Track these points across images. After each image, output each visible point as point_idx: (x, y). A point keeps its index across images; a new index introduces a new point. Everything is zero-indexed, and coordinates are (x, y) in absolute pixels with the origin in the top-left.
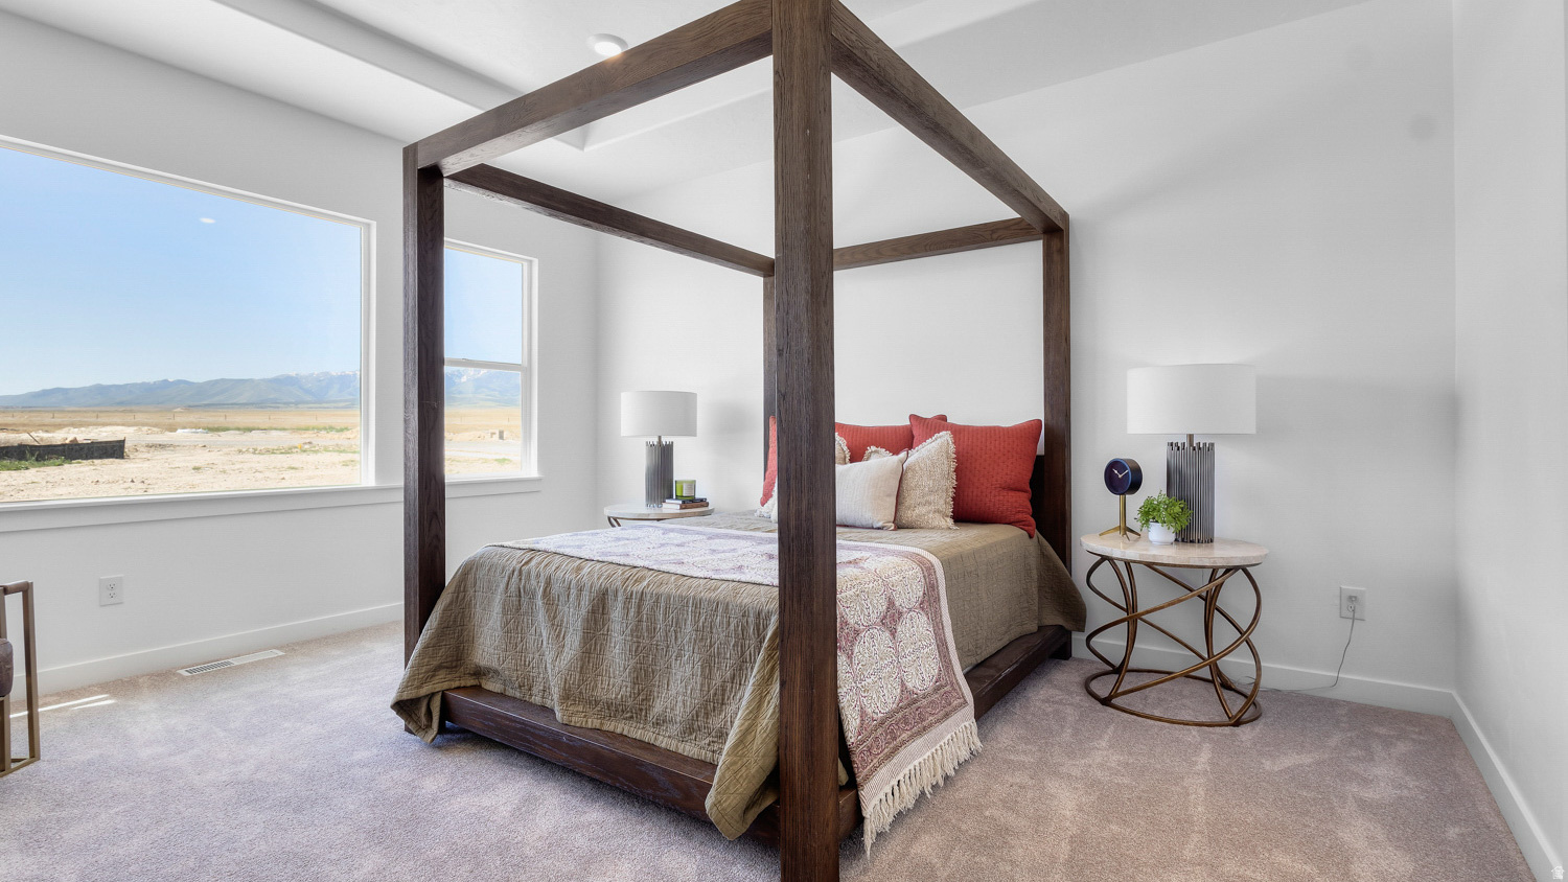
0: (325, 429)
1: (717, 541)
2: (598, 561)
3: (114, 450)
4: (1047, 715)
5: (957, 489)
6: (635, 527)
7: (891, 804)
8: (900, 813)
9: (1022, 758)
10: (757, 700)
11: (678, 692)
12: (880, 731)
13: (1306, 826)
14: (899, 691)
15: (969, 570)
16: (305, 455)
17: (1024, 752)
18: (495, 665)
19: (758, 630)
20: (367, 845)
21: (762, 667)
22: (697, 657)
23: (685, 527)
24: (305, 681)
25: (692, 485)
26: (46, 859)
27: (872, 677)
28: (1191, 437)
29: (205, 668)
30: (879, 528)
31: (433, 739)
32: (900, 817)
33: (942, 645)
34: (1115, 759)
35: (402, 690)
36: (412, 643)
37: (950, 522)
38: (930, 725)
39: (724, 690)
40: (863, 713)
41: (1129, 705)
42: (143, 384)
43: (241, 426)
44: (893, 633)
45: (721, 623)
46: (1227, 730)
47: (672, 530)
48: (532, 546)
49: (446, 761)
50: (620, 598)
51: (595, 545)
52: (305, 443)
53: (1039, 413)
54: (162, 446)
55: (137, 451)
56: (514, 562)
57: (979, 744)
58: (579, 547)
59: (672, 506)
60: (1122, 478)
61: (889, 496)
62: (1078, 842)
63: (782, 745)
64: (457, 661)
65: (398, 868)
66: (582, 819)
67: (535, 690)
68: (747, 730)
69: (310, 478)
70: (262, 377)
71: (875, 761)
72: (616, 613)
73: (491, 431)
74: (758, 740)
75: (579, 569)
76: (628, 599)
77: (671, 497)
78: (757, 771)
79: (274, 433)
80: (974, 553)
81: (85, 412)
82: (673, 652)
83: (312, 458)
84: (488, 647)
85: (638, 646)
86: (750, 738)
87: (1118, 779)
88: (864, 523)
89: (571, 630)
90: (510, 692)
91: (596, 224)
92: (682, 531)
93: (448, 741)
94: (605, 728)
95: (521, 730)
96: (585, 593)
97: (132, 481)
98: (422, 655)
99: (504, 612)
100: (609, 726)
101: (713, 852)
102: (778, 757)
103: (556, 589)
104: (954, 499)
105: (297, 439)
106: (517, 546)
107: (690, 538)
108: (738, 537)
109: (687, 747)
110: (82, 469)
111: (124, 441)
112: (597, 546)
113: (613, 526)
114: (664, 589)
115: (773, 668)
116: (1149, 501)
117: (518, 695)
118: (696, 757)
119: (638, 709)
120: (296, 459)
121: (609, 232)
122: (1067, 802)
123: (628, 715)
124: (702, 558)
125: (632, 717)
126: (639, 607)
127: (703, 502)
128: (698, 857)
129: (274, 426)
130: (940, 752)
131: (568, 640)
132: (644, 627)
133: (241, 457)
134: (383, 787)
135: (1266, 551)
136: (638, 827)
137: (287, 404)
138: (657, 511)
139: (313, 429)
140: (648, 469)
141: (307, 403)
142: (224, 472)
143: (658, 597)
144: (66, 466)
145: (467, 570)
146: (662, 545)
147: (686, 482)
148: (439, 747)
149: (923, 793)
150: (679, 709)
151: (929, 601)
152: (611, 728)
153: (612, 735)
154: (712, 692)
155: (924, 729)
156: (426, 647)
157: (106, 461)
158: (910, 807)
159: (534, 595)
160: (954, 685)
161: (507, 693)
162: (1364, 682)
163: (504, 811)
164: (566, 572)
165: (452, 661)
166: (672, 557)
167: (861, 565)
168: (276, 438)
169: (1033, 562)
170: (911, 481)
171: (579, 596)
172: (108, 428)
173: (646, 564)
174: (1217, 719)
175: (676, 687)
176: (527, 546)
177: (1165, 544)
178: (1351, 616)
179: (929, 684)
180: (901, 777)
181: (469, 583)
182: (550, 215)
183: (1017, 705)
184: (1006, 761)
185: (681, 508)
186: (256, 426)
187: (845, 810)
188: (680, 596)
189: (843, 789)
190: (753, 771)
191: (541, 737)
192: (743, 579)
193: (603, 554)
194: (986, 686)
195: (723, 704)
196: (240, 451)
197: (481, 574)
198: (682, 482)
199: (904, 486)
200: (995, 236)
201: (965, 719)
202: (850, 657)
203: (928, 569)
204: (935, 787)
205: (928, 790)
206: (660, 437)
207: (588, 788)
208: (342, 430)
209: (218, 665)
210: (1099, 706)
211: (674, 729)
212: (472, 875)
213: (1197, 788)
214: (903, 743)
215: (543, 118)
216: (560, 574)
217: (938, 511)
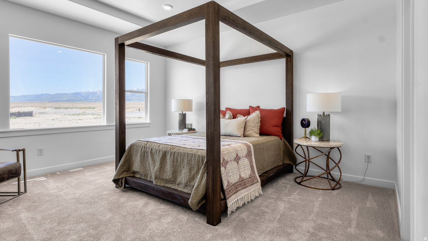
0: (88, 108)
1: (195, 140)
2: (164, 144)
3: (30, 114)
4: (282, 186)
5: (261, 126)
6: (175, 136)
7: (235, 205)
8: (238, 207)
9: (273, 196)
10: (201, 177)
11: (183, 176)
12: (233, 187)
13: (342, 213)
14: (239, 177)
15: (261, 147)
16: (83, 116)
17: (274, 195)
18: (138, 170)
19: (202, 161)
20: (108, 212)
21: (203, 170)
22: (188, 168)
23: (188, 136)
24: (89, 176)
25: (191, 125)
26: (33, 213)
27: (231, 173)
28: (324, 112)
29: (64, 172)
30: (239, 137)
31: (123, 189)
32: (238, 208)
33: (252, 167)
34: (297, 197)
35: (115, 177)
36: (117, 165)
37: (258, 135)
38: (247, 186)
39: (194, 176)
40: (228, 182)
41: (305, 184)
42: (36, 95)
43: (65, 107)
44: (238, 163)
45: (194, 159)
46: (330, 191)
47: (184, 137)
48: (147, 141)
49: (126, 194)
50: (169, 153)
51: (164, 140)
52: (83, 112)
53: (284, 106)
54: (43, 113)
55: (36, 114)
56: (143, 144)
57: (262, 192)
58: (160, 141)
59: (186, 131)
60: (305, 124)
61: (242, 128)
62: (282, 215)
63: (207, 188)
64: (129, 169)
65: (115, 217)
66: (159, 208)
67: (148, 177)
68: (199, 185)
69: (85, 122)
70: (70, 93)
71: (231, 194)
72: (168, 157)
73: (136, 109)
74: (201, 187)
75: (159, 146)
76: (171, 153)
77: (185, 128)
78: (201, 194)
79: (74, 109)
80: (263, 143)
81: (20, 103)
82: (182, 166)
83: (85, 116)
84: (136, 166)
85: (174, 165)
86: (199, 186)
87: (297, 202)
88: (235, 135)
89: (157, 161)
90: (142, 177)
91: (165, 56)
92: (187, 137)
93: (126, 190)
94: (165, 186)
95: (145, 186)
96: (161, 152)
97: (36, 123)
98: (120, 168)
99: (141, 157)
100: (166, 185)
101: (191, 215)
102: (206, 191)
103: (153, 151)
104: (260, 129)
105: (81, 111)
106: (144, 140)
107: (188, 139)
108: (201, 139)
109: (185, 190)
110: (21, 120)
111: (32, 112)
112: (164, 141)
113: (169, 136)
114: (180, 151)
115: (205, 170)
116: (312, 130)
117: (144, 178)
118: (187, 192)
119: (174, 181)
120: (81, 117)
121: (168, 57)
122: (282, 206)
123: (171, 182)
124: (190, 144)
125: (172, 183)
126: (174, 155)
127: (194, 130)
128: (187, 216)
129: (74, 107)
130: (250, 193)
131: (156, 164)
132: (175, 160)
133: (65, 116)
134: (111, 200)
135: (342, 143)
136: (173, 210)
137: (77, 101)
138: (182, 132)
139: (85, 108)
140: (179, 120)
141: (83, 100)
142: (61, 121)
143: (179, 153)
144: (17, 119)
145: (131, 146)
146: (181, 140)
147: (189, 124)
148: (124, 191)
149: (245, 203)
150: (183, 181)
151: (249, 155)
152: (167, 186)
153: (167, 187)
154: (191, 176)
155: (246, 187)
156: (121, 166)
157: (27, 117)
158: (241, 206)
159: (148, 152)
160: (255, 177)
161: (141, 178)
162: (371, 179)
163: (141, 205)
164: (156, 147)
165: (127, 170)
166: (183, 143)
167: (230, 145)
168: (75, 111)
169: (282, 146)
170: (248, 124)
171: (159, 153)
172: (27, 108)
173: (176, 145)
174: (329, 188)
175: (183, 175)
176: (146, 140)
177: (316, 141)
178: (368, 161)
179: (248, 176)
180: (238, 198)
181: (132, 150)
182: (152, 54)
183: (275, 184)
184: (268, 197)
185: (188, 131)
186: (69, 107)
187: (223, 205)
188: (184, 153)
189: (222, 200)
190: (200, 194)
191: (150, 188)
192: (199, 149)
193: (166, 142)
194: (264, 178)
195: (194, 179)
196: (65, 115)
197: (135, 147)
198: (188, 124)
199: (246, 125)
200: (273, 57)
201: (258, 186)
202: (225, 168)
203: (249, 147)
204: (248, 202)
205: (246, 202)
206: (182, 112)
207: (161, 201)
208: (93, 108)
209: (67, 171)
210: (297, 184)
211: (182, 186)
212: (133, 219)
213: (317, 204)
214: (239, 190)
215: (150, 32)
216: (155, 147)
217: (255, 132)
